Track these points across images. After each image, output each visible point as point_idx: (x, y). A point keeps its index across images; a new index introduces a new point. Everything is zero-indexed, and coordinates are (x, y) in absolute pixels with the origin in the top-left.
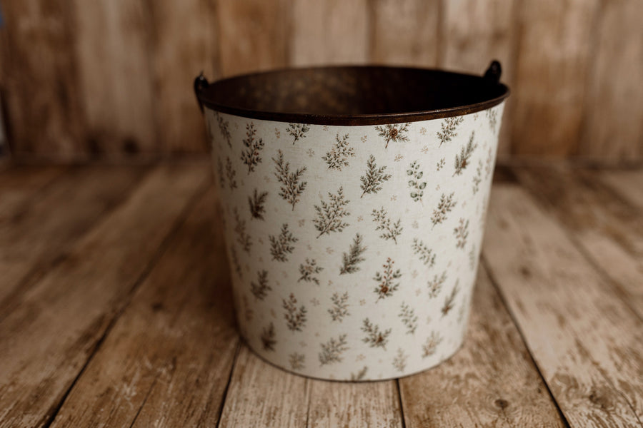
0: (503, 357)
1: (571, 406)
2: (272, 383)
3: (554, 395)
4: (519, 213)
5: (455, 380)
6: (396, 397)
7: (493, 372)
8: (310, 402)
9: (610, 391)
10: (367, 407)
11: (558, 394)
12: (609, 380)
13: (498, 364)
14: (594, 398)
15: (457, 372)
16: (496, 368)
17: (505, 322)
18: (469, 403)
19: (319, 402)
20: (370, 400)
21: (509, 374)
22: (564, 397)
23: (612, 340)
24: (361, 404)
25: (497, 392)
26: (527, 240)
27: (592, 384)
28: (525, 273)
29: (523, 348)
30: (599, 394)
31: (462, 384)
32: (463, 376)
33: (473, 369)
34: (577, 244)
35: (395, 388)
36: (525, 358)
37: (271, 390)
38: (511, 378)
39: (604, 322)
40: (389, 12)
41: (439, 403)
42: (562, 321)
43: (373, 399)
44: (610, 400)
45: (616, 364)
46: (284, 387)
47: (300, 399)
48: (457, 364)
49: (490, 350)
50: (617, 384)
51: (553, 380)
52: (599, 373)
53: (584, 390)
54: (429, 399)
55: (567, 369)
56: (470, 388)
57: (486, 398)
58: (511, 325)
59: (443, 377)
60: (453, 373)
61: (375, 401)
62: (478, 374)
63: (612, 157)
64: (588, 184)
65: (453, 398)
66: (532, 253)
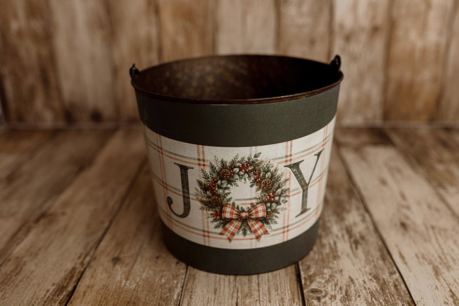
28: (403, 225)
29: (408, 299)
34: (443, 200)
42: (437, 272)
58: (397, 276)
64: (445, 144)
66: (408, 208)
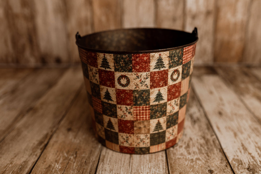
0: (211, 150)
1: (240, 172)
2: (116, 162)
3: (233, 168)
4: (217, 87)
5: (191, 161)
6: (167, 169)
7: (207, 157)
8: (131, 171)
9: (256, 166)
10: (155, 173)
11: (234, 167)
12: (255, 161)
13: (209, 154)
14: (249, 169)
15: (192, 158)
16: (208, 156)
17: (212, 136)
18: (197, 171)
19: (135, 171)
20: (156, 170)
21: (214, 158)
22: (237, 169)
23: (257, 143)
24: (152, 172)
25: (209, 167)
26: (221, 99)
27: (248, 163)
28: (220, 114)
29: (219, 147)
30: (251, 167)
31: (194, 163)
32: (194, 159)
33: (199, 156)
34: (242, 101)
35: (166, 165)
36: (220, 151)
37: (116, 165)
38: (214, 160)
39: (253, 135)
40: (163, 4)
41: (185, 171)
42: (235, 135)
43: (158, 169)
44: (256, 170)
45: (258, 154)
46: (121, 164)
47: (127, 170)
48: (192, 154)
49: (206, 148)
50: (259, 163)
51: (232, 161)
52: (251, 158)
53: (245, 166)
54: (181, 169)
55: (238, 156)
56: (198, 164)
57: (204, 169)
58: (214, 137)
59: (186, 160)
60: (190, 158)
61: (158, 170)
62: (201, 158)
63: (256, 62)
64: (246, 74)
65: (191, 169)
66: (223, 105)
